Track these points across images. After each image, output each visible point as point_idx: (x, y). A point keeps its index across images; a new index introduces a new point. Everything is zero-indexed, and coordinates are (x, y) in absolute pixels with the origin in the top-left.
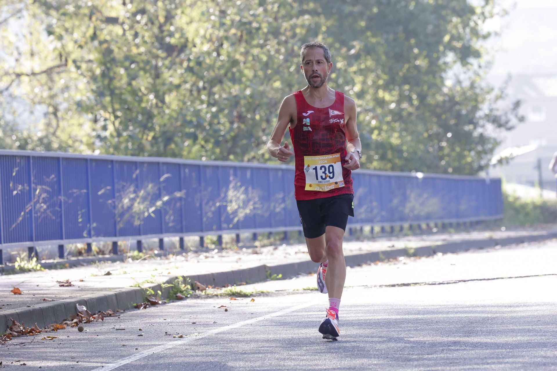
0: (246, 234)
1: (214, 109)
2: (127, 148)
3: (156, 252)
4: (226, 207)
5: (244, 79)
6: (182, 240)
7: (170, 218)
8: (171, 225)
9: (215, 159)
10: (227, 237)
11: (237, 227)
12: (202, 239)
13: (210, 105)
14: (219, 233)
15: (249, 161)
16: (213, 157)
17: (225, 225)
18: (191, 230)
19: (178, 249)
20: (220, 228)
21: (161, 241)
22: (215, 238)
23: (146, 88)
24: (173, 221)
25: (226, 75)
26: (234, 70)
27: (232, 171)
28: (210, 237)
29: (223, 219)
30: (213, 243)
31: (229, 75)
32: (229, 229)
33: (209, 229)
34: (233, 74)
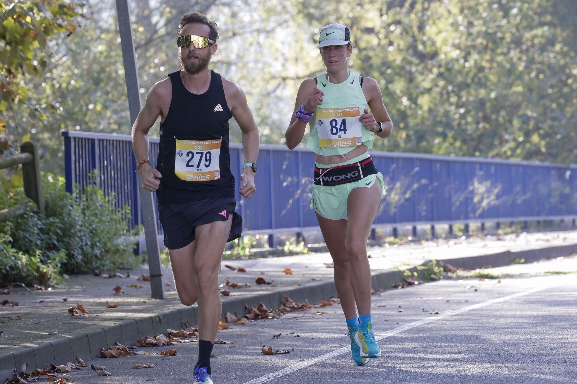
0: (489, 223)
1: (462, 111)
2: (383, 144)
3: (410, 238)
4: (472, 199)
5: (489, 84)
6: (433, 228)
7: (423, 208)
8: (423, 214)
9: (464, 155)
10: (474, 225)
11: (483, 216)
12: (451, 227)
13: (458, 106)
14: (466, 222)
15: (493, 157)
16: (461, 153)
17: (471, 215)
18: (441, 218)
19: (429, 236)
20: (467, 218)
21: (414, 229)
22: (462, 227)
23: (401, 91)
24: (426, 211)
25: (473, 80)
26: (481, 75)
27: (477, 167)
28: (458, 226)
29: (470, 209)
30: (461, 230)
31: (476, 80)
32: (475, 218)
33: (457, 218)
34: (479, 79)
